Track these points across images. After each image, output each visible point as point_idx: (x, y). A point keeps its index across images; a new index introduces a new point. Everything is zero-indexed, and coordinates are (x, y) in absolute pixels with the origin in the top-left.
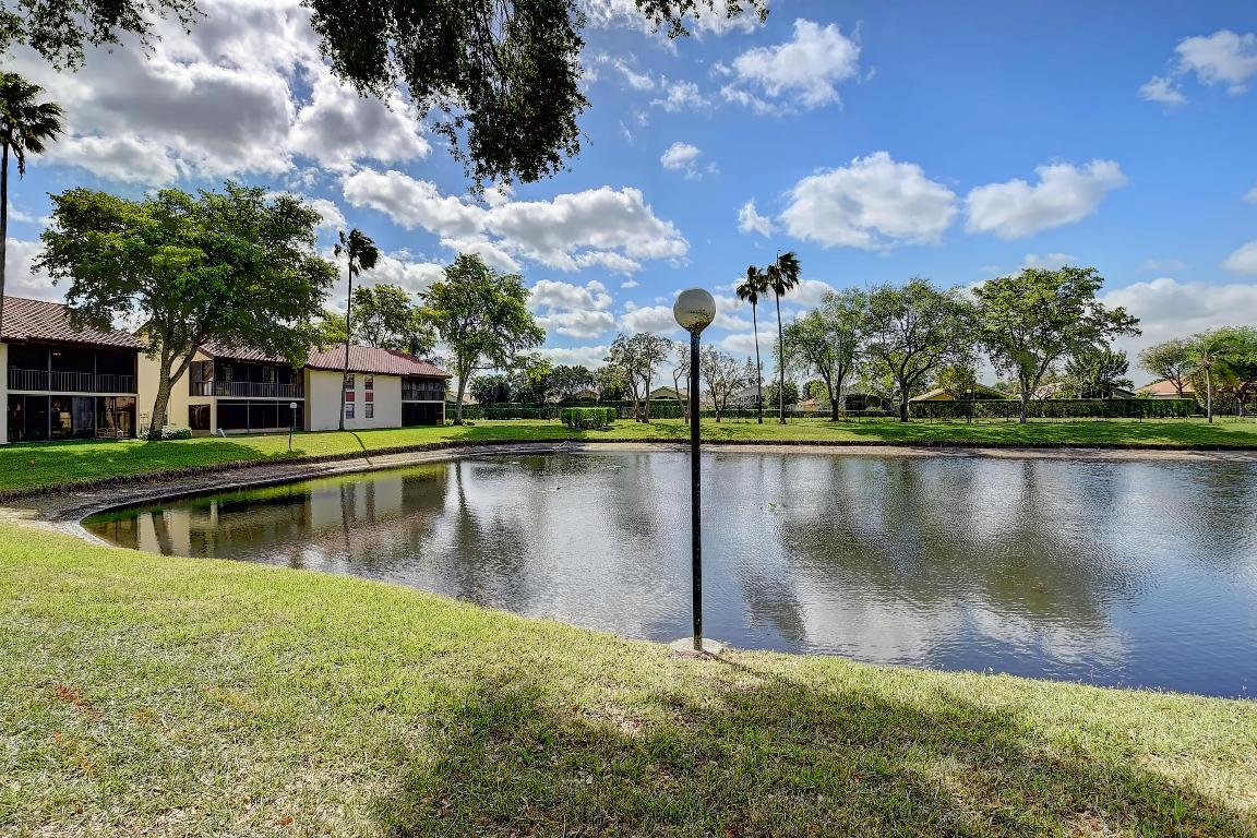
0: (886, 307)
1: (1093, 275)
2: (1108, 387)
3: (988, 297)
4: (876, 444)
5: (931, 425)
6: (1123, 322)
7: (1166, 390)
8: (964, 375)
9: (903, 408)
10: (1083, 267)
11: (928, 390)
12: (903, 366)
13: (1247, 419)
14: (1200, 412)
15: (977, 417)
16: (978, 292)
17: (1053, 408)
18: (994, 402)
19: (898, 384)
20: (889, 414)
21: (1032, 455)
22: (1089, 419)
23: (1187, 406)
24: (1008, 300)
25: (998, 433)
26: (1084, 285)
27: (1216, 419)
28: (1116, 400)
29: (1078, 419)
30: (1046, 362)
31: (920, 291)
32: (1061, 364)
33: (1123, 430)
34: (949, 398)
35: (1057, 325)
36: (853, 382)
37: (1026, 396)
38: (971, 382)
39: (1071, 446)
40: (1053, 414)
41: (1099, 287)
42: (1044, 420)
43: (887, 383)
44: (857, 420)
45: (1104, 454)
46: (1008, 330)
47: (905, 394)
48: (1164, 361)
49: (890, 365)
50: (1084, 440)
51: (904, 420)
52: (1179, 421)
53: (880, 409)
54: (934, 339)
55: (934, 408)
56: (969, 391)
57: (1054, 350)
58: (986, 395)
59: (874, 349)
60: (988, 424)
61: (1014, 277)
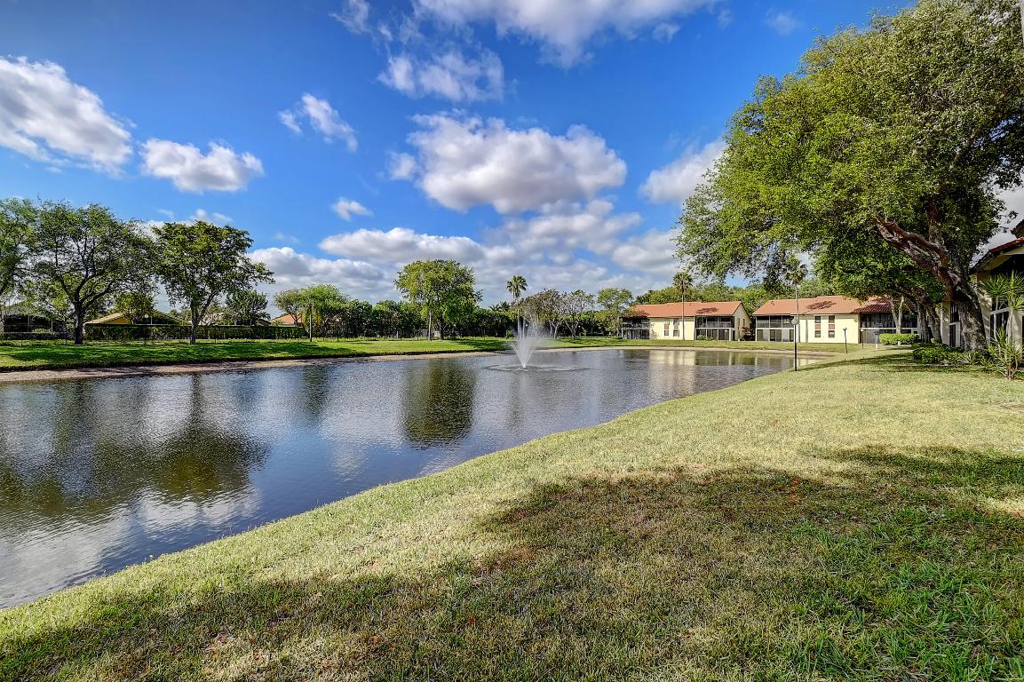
0: (58, 226)
1: (246, 236)
2: (254, 317)
3: (166, 237)
4: (42, 368)
5: (109, 347)
6: (262, 273)
7: (289, 321)
8: (141, 302)
9: (78, 331)
10: (240, 229)
11: (105, 313)
12: (79, 288)
13: (329, 339)
14: (306, 335)
15: (154, 338)
16: (158, 231)
17: (216, 332)
18: (169, 326)
19: (72, 306)
20: (61, 337)
21: (199, 369)
22: (240, 341)
23: (299, 331)
24: (183, 243)
25: (172, 353)
26: (240, 243)
27: (314, 339)
28: (259, 326)
29: (234, 340)
30: (212, 296)
31: (98, 218)
32: (222, 298)
33: (263, 348)
34: (127, 321)
35: (220, 269)
36: (12, 302)
37: (196, 322)
38: (150, 309)
39: (228, 360)
40: (215, 337)
41: (249, 246)
42: (210, 341)
43: (59, 305)
44: (19, 342)
45: (251, 365)
46: (181, 267)
47: (81, 318)
48: (287, 303)
49: (64, 286)
50: (237, 356)
51: (79, 342)
52: (296, 341)
53: (50, 331)
54: (112, 265)
55: (112, 331)
56: (146, 316)
57: (216, 288)
58: (161, 320)
59: (41, 268)
60: (162, 345)
61: (189, 225)
